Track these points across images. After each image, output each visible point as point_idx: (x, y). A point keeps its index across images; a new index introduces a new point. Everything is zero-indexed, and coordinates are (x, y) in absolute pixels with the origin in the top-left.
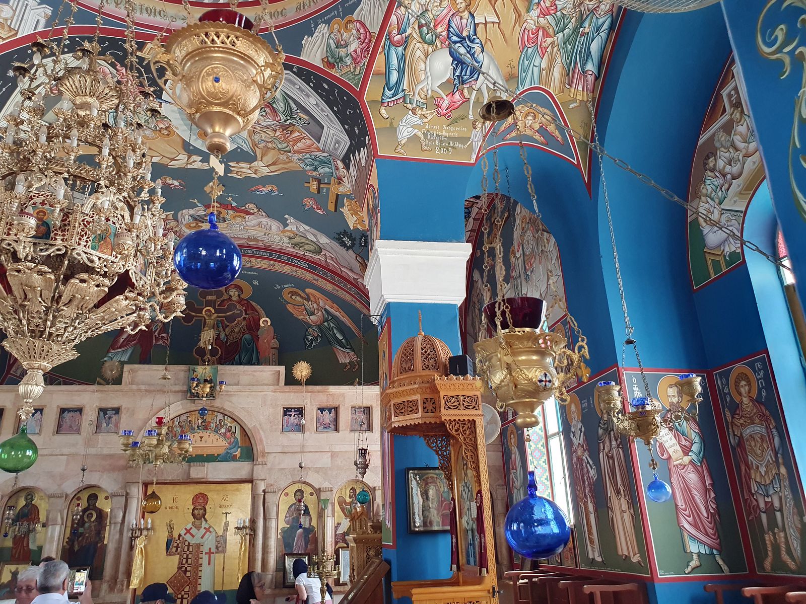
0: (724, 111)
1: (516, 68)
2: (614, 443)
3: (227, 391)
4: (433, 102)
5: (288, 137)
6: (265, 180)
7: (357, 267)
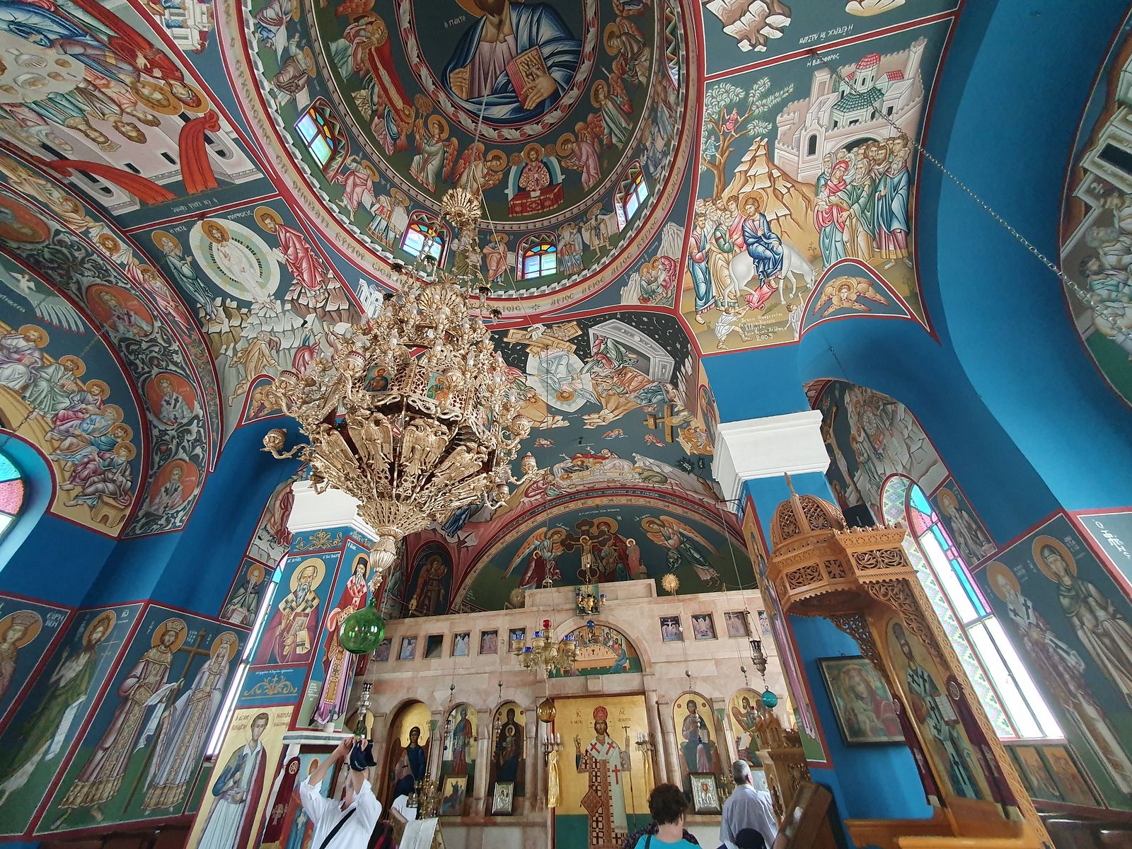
0: (1088, 208)
3: (609, 606)
5: (623, 380)
7: (700, 487)
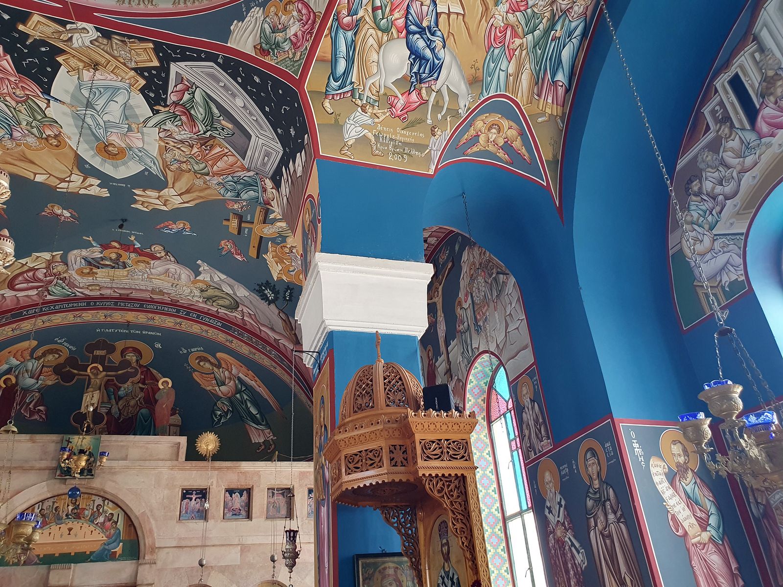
0: (708, 128)
1: (481, 70)
2: (611, 517)
4: (386, 100)
5: (207, 155)
6: (177, 214)
7: (279, 324)
